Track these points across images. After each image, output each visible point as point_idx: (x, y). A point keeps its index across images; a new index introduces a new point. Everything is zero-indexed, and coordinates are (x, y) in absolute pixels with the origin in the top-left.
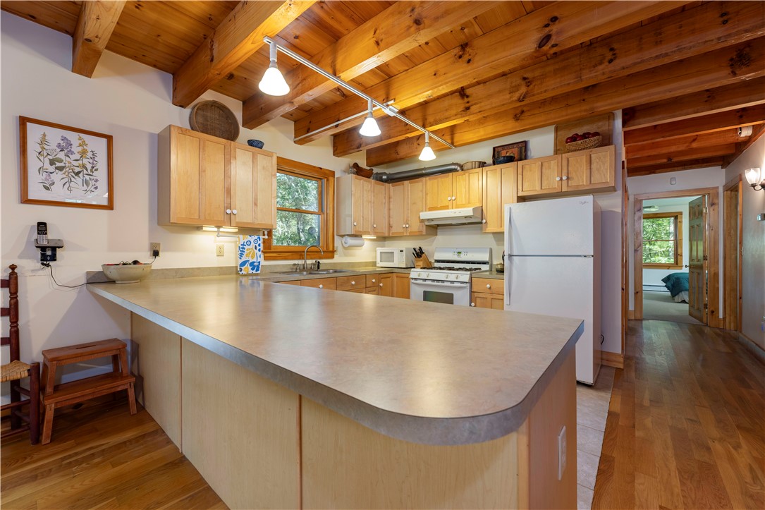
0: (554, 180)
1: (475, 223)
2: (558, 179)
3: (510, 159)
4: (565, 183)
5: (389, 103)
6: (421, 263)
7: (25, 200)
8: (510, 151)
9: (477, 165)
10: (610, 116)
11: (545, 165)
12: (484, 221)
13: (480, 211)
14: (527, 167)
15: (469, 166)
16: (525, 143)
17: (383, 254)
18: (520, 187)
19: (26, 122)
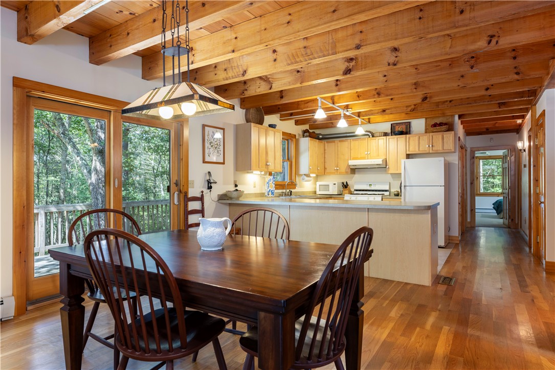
0: (425, 147)
1: (383, 168)
2: (427, 146)
3: (401, 133)
4: (431, 148)
5: (349, 110)
6: (347, 191)
7: (204, 162)
8: (401, 127)
9: (383, 135)
10: (453, 116)
11: (421, 138)
12: (387, 167)
13: (386, 161)
14: (411, 138)
15: (378, 134)
16: (410, 123)
17: (321, 186)
18: (407, 149)
19: (204, 126)
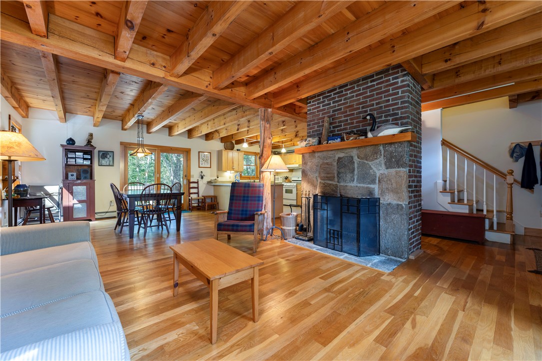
6: (287, 181)
7: (199, 167)
19: (199, 152)
